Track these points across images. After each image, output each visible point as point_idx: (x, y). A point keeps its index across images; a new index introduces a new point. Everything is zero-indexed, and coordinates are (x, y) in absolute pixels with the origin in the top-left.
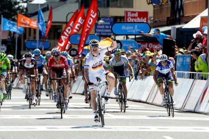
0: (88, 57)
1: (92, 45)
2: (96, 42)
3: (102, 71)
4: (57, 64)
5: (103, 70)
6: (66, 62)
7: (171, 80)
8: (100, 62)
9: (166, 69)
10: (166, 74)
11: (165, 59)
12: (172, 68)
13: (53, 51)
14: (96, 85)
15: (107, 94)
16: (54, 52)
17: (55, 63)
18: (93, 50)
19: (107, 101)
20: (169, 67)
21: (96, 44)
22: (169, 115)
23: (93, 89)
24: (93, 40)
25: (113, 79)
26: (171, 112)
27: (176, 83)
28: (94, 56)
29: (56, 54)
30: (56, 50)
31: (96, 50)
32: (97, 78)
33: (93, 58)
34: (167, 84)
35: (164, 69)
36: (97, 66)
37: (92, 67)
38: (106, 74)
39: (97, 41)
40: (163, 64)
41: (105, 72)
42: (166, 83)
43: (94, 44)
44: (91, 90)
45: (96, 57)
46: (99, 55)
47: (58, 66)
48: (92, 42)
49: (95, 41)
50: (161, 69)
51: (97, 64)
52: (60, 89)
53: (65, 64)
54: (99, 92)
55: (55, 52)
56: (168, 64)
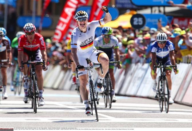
0: (74, 33)
1: (78, 18)
2: (83, 15)
3: (93, 51)
4: (30, 44)
5: (94, 49)
6: (41, 41)
7: (170, 66)
8: (91, 40)
9: (163, 51)
10: (163, 57)
11: (163, 39)
12: (171, 50)
13: (27, 26)
14: (87, 68)
15: (101, 80)
16: (28, 29)
17: (27, 42)
18: (81, 24)
19: (100, 88)
20: (168, 49)
21: (83, 16)
22: (162, 111)
23: (82, 73)
24: (80, 12)
25: (107, 60)
26: (164, 107)
27: (176, 71)
28: (82, 32)
29: (30, 31)
30: (30, 26)
31: (85, 24)
32: (87, 59)
33: (81, 34)
34: (164, 70)
35: (161, 51)
36: (87, 45)
37: (81, 46)
38: (98, 55)
39: (85, 13)
40: (159, 45)
41: (96, 52)
42: (162, 69)
43: (81, 17)
44: (80, 75)
45: (85, 32)
46: (89, 30)
47: (31, 46)
48: (78, 15)
49: (83, 13)
50: (158, 52)
51: (87, 42)
52: (34, 76)
53: (40, 43)
54: (92, 78)
55: (29, 27)
56: (167, 45)
